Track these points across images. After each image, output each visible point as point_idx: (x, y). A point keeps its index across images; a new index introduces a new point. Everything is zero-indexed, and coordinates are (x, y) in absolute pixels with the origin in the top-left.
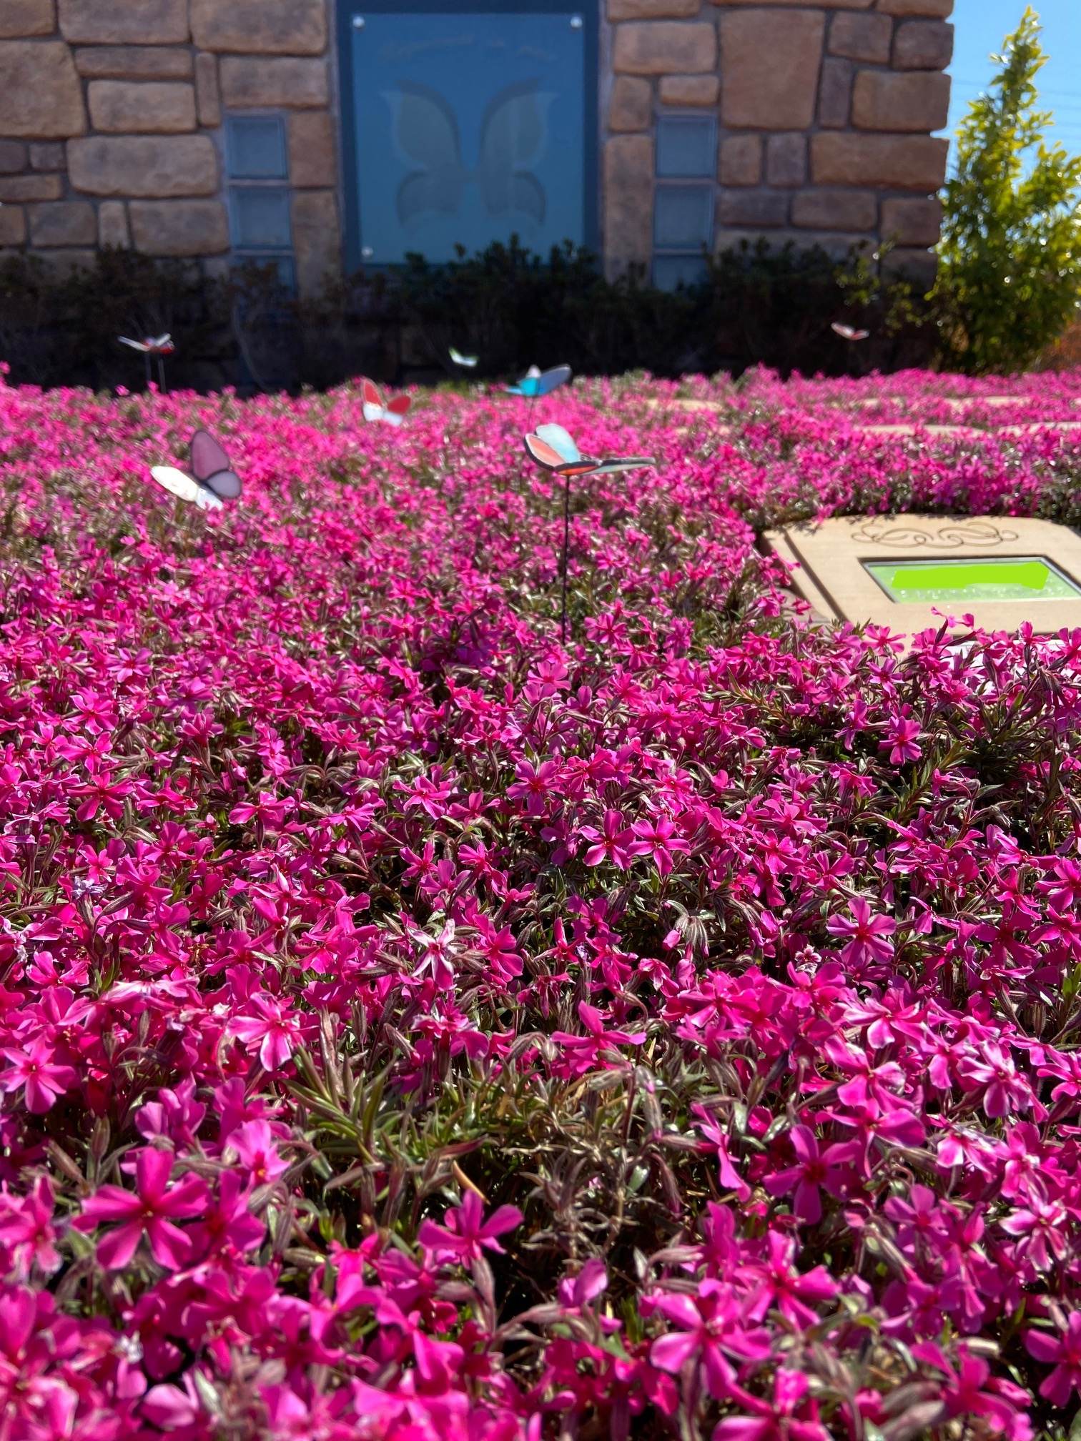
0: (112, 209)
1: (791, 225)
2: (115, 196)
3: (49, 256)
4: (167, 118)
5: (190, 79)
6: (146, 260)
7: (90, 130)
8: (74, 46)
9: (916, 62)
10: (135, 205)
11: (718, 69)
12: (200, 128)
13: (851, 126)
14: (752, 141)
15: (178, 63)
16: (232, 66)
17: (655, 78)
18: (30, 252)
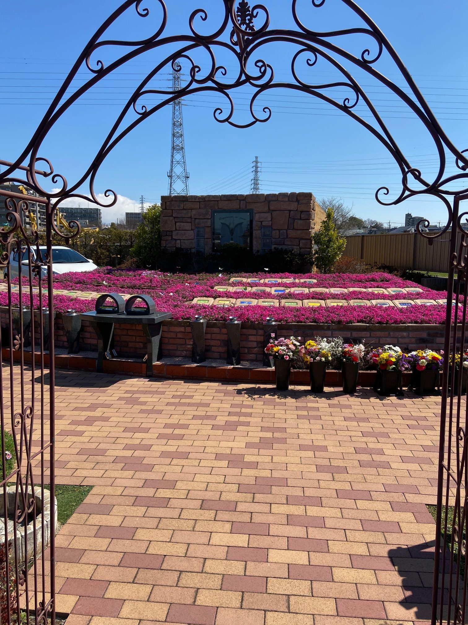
0: (178, 241)
1: (284, 244)
2: (179, 239)
3: (168, 248)
4: (187, 228)
5: (191, 222)
6: (183, 249)
7: (176, 230)
8: (175, 218)
9: (304, 219)
10: (182, 241)
11: (271, 221)
12: (192, 230)
13: (294, 229)
14: (277, 231)
15: (189, 220)
16: (197, 221)
17: (261, 222)
18: (166, 248)
